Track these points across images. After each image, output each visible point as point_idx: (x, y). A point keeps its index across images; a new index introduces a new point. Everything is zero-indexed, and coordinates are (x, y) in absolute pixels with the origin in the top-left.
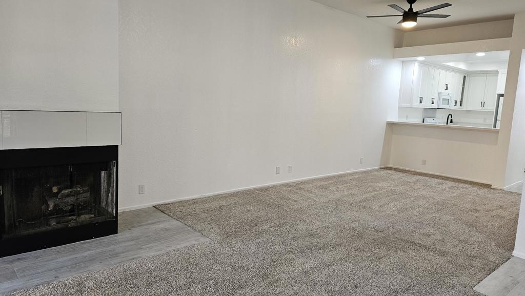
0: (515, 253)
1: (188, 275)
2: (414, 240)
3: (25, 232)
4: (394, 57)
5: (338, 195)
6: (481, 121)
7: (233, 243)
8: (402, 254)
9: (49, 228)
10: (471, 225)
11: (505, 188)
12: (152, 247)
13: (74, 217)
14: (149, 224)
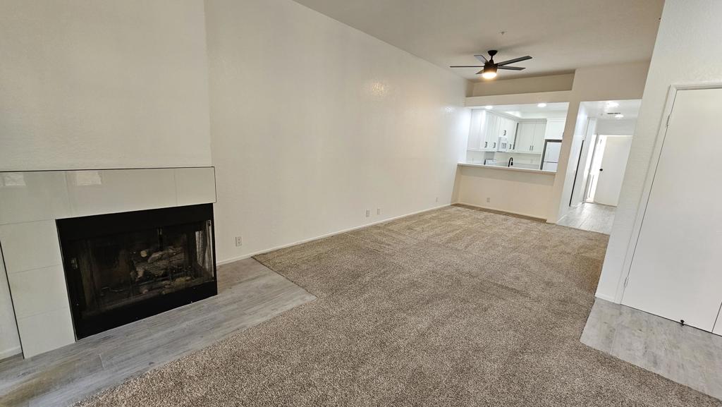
0: (597, 294)
1: (302, 349)
2: (507, 285)
3: (109, 307)
4: (465, 105)
5: (425, 236)
6: (528, 162)
7: (340, 301)
8: (503, 303)
9: (140, 298)
10: (547, 264)
11: (557, 223)
12: (256, 312)
13: (168, 282)
14: (249, 280)
